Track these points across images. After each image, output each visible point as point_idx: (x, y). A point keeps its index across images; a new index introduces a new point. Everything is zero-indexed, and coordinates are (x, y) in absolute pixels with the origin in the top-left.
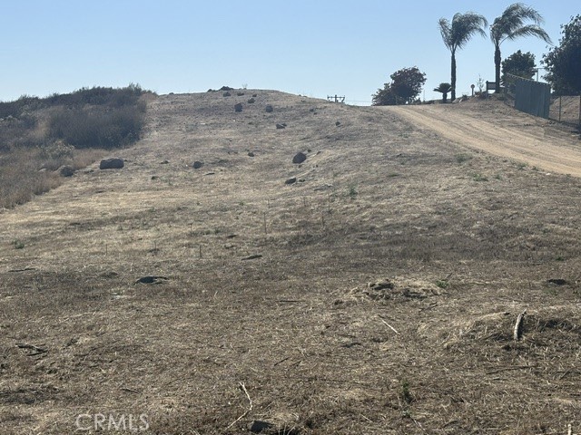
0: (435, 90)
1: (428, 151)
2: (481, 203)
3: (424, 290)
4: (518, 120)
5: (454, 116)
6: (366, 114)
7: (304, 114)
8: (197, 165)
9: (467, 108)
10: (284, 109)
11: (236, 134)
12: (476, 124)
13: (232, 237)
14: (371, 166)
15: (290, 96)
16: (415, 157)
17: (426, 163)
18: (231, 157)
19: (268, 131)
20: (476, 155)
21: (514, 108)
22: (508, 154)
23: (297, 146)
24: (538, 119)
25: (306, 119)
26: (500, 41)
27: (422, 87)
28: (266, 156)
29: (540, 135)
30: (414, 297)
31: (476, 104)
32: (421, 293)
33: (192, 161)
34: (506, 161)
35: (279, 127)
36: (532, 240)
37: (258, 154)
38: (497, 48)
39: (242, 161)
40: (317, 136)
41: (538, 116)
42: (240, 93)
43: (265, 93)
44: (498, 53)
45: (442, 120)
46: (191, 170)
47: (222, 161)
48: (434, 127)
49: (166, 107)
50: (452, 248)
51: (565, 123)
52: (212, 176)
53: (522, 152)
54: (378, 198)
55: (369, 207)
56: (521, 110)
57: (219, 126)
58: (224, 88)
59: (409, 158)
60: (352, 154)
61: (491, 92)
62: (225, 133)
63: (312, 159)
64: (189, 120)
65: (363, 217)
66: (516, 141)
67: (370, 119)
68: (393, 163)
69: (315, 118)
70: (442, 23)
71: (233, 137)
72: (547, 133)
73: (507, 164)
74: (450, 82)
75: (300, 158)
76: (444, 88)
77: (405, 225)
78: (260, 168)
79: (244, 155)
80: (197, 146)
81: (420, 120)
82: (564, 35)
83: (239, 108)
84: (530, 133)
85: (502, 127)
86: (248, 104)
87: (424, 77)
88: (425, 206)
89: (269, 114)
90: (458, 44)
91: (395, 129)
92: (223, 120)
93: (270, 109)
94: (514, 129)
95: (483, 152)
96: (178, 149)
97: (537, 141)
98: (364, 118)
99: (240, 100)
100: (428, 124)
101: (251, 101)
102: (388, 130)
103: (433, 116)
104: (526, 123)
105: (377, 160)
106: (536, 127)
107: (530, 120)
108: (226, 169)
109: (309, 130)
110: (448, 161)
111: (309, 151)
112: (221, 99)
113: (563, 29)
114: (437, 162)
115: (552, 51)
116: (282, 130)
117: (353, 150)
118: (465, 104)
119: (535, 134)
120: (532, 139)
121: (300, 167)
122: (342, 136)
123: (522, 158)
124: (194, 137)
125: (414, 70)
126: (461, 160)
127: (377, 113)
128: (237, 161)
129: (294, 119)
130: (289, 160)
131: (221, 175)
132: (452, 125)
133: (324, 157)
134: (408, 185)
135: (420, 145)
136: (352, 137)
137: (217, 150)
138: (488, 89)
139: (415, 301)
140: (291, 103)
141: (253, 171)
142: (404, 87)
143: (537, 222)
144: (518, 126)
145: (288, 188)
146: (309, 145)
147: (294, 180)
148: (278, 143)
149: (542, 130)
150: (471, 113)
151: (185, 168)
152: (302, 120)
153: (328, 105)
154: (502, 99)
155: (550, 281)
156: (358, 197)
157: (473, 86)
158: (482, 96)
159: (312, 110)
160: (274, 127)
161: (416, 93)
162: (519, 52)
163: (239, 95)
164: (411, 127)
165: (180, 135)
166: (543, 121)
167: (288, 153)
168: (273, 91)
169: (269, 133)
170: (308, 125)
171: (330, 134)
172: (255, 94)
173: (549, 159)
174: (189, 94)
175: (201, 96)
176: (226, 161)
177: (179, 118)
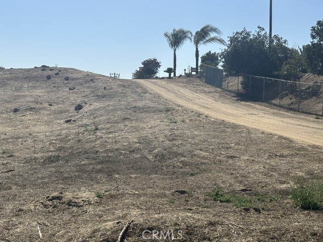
0: (165, 71)
1: (151, 105)
2: (166, 136)
3: (83, 201)
4: (206, 89)
5: (172, 86)
6: (122, 83)
7: (87, 82)
8: (16, 111)
9: (179, 82)
10: (76, 79)
11: (44, 92)
12: (182, 90)
13: (11, 156)
14: (116, 113)
15: (81, 72)
16: (143, 108)
17: (148, 112)
18: (39, 106)
19: (63, 91)
20: (177, 108)
21: (205, 82)
22: (196, 108)
23: (79, 101)
24: (216, 89)
25: (88, 85)
26: (198, 45)
27: (159, 69)
28: (60, 106)
29: (216, 98)
30: (74, 206)
31: (185, 80)
32: (79, 203)
33: (13, 108)
34: (192, 112)
35: (70, 89)
36: (182, 162)
37: (55, 104)
38: (197, 49)
39: (44, 109)
40: (92, 96)
41: (217, 87)
42: (52, 69)
43: (66, 69)
44: (197, 52)
45: (164, 88)
46: (11, 114)
47: (32, 108)
48: (159, 92)
49: (6, 76)
50: (133, 167)
51: (230, 91)
52: (23, 118)
53: (204, 107)
54: (110, 132)
55: (102, 138)
56: (208, 84)
57: (35, 87)
58: (43, 66)
59: (139, 108)
60: (108, 106)
61: (194, 73)
62: (38, 92)
63: (86, 108)
64: (18, 84)
65: (96, 145)
66: (203, 101)
67: (124, 86)
68: (130, 111)
69: (92, 84)
70: (166, 35)
71: (41, 94)
72: (220, 96)
73: (193, 114)
74: (173, 68)
75: (79, 108)
76: (169, 71)
77: (117, 150)
78: (55, 112)
79: (46, 105)
80: (18, 99)
81: (152, 88)
82: (229, 42)
83: (49, 77)
84: (211, 96)
85: (196, 93)
86: (55, 76)
87: (160, 64)
88: (133, 138)
89: (66, 82)
90: (177, 46)
91: (136, 92)
92: (38, 84)
93: (67, 79)
94: (203, 94)
95: (182, 107)
96: (6, 100)
97: (214, 101)
98: (120, 85)
99: (50, 73)
100: (156, 90)
101: (57, 74)
102: (132, 93)
103: (160, 86)
104: (210, 91)
105: (121, 109)
106: (215, 93)
107: (212, 89)
108: (34, 113)
109: (88, 91)
110: (160, 111)
111: (86, 103)
112: (40, 72)
113: (229, 39)
114: (154, 111)
115: (223, 51)
116: (71, 91)
117: (109, 103)
118: (179, 80)
119: (213, 97)
120: (211, 100)
121: (77, 112)
122: (106, 96)
123: (202, 110)
124: (18, 94)
125: (155, 60)
126: (167, 110)
127: (129, 83)
128: (41, 108)
129: (81, 85)
130: (72, 108)
131: (29, 116)
132: (169, 91)
133: (92, 107)
134: (130, 125)
135: (147, 102)
136: (110, 96)
137: (30, 102)
138: (192, 71)
139: (74, 208)
140: (80, 76)
141: (50, 115)
142: (149, 69)
143: (191, 149)
144: (205, 92)
145: (65, 125)
146: (86, 100)
147: (70, 121)
148: (68, 98)
149: (218, 95)
150: (181, 84)
151: (8, 112)
152: (85, 86)
153: (101, 77)
154: (198, 77)
155: (176, 191)
156: (98, 131)
157: (185, 70)
158: (188, 75)
159: (92, 80)
160: (68, 89)
161: (155, 73)
162: (210, 52)
163: (51, 70)
164: (146, 92)
165: (10, 93)
166: (219, 90)
167: (73, 104)
168: (72, 69)
169: (64, 92)
170: (88, 88)
171: (99, 94)
172: (60, 70)
173: (216, 111)
174: (22, 69)
175: (29, 70)
176: (34, 108)
177: (12, 82)
